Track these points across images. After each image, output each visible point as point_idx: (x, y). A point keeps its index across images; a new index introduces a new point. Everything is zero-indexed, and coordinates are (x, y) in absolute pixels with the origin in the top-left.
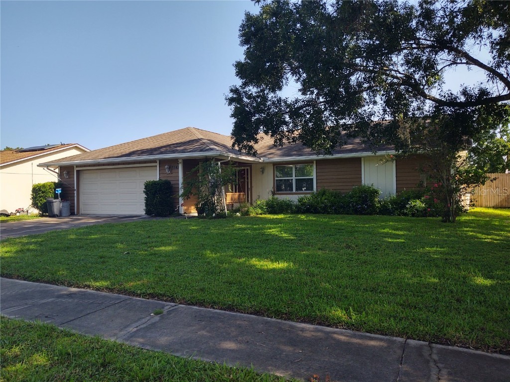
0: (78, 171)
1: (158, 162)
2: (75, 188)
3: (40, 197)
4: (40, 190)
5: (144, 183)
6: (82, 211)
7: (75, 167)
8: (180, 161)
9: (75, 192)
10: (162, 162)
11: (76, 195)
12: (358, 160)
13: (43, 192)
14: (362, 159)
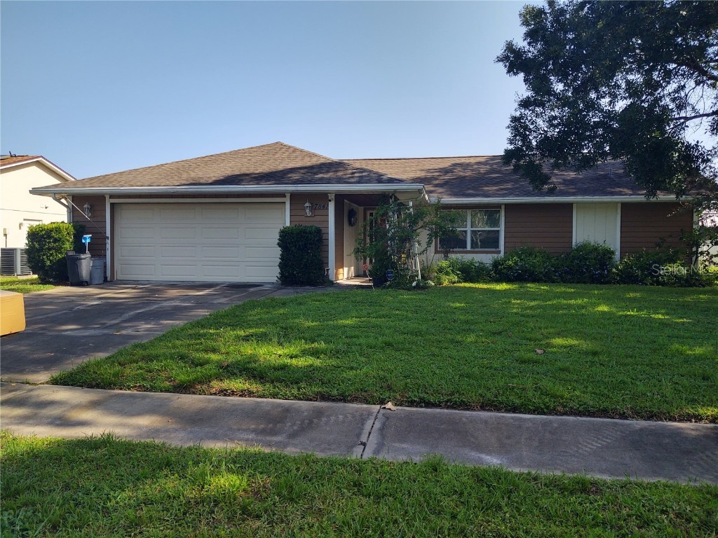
0: (112, 205)
1: (288, 196)
2: (108, 234)
3: (49, 249)
4: (49, 237)
5: (279, 230)
6: (119, 276)
7: (107, 197)
8: (332, 197)
9: (109, 241)
10: (296, 198)
11: (108, 246)
12: (569, 206)
13: (56, 241)
14: (574, 206)
